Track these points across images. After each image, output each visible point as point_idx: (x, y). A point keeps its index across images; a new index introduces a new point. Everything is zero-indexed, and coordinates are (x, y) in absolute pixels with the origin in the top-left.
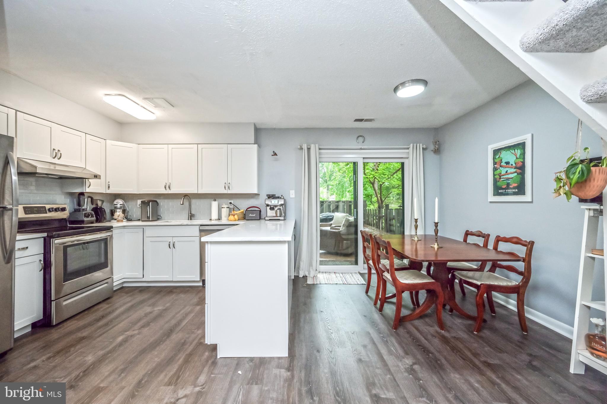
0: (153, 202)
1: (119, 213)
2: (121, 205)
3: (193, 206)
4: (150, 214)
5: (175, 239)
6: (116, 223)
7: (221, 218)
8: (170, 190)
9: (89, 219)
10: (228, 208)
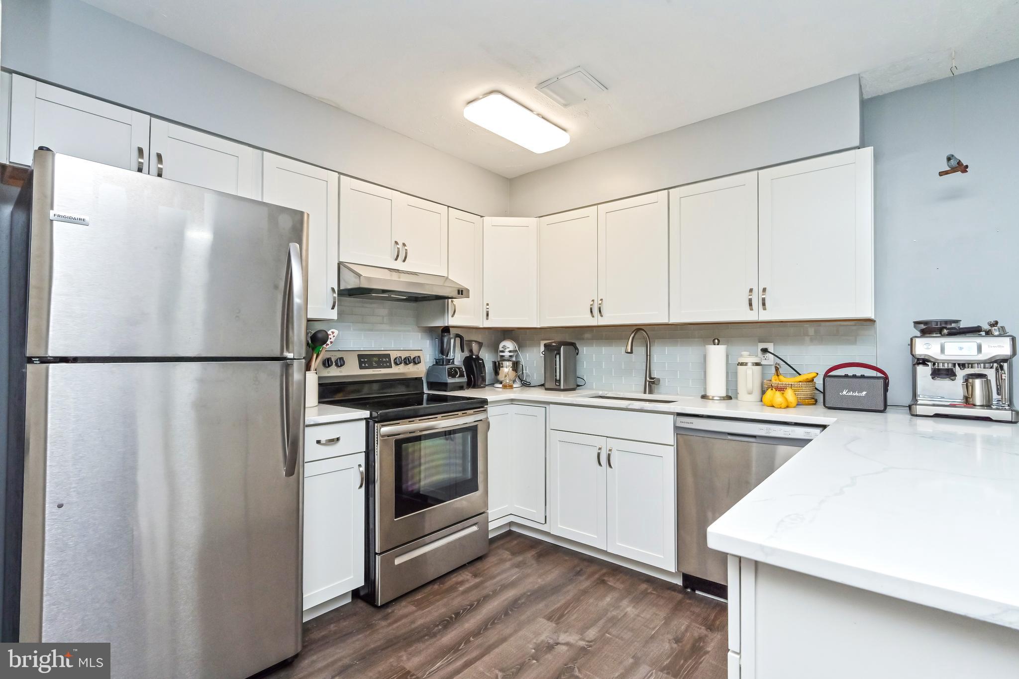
0: (568, 347)
1: (507, 369)
2: (510, 352)
3: (656, 358)
4: (560, 373)
5: (612, 443)
6: (501, 389)
7: (737, 393)
8: (602, 316)
9: (457, 380)
10: (757, 364)
